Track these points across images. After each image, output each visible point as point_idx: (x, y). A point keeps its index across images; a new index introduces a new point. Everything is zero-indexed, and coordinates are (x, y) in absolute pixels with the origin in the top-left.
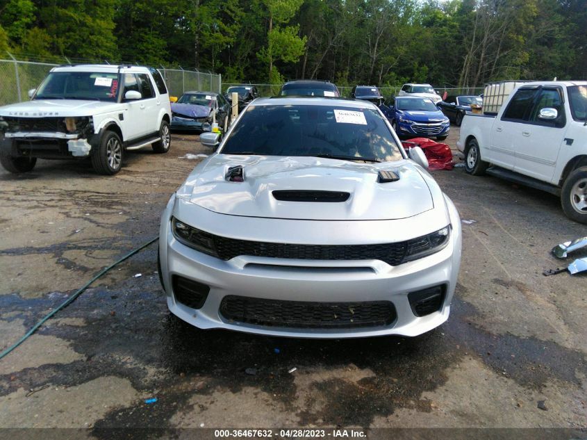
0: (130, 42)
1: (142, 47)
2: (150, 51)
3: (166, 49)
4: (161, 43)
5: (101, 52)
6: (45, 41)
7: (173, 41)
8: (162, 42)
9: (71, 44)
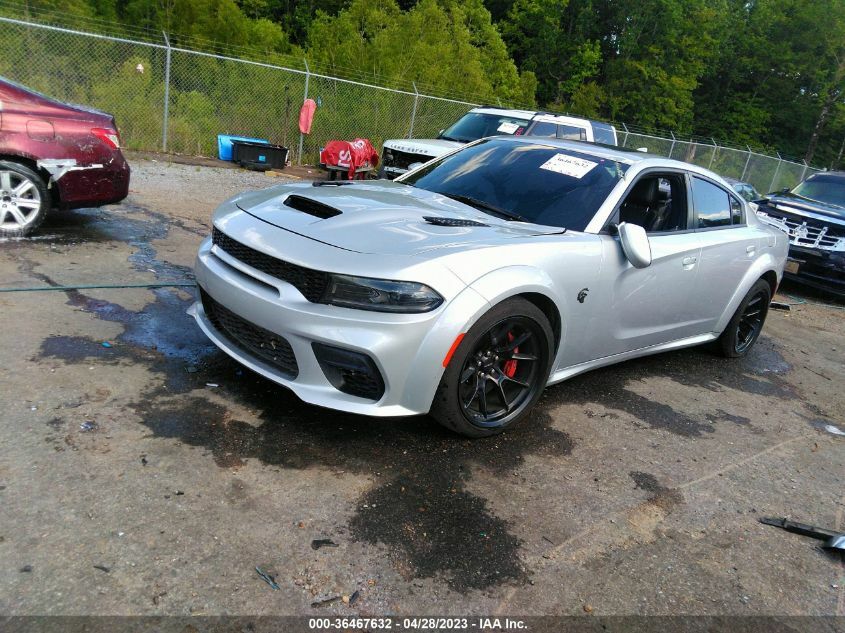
0: (716, 111)
1: (731, 118)
2: (741, 125)
3: (767, 125)
4: (762, 116)
5: (665, 119)
6: (597, 99)
7: (782, 115)
8: (764, 114)
9: (630, 106)
